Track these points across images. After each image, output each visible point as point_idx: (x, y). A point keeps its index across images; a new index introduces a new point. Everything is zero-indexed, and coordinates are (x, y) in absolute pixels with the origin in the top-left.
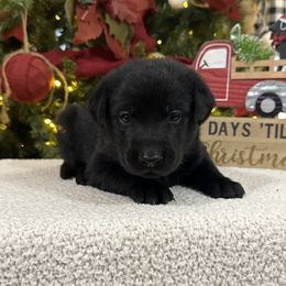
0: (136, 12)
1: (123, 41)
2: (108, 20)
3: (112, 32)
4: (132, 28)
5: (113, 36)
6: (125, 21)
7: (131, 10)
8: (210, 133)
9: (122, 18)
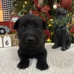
0: (47, 11)
1: (44, 17)
2: (41, 13)
3: (42, 15)
4: (46, 14)
5: (42, 16)
6: (45, 13)
7: (46, 10)
8: (16, 38)
9: (44, 12)
